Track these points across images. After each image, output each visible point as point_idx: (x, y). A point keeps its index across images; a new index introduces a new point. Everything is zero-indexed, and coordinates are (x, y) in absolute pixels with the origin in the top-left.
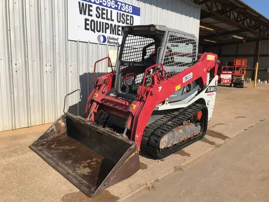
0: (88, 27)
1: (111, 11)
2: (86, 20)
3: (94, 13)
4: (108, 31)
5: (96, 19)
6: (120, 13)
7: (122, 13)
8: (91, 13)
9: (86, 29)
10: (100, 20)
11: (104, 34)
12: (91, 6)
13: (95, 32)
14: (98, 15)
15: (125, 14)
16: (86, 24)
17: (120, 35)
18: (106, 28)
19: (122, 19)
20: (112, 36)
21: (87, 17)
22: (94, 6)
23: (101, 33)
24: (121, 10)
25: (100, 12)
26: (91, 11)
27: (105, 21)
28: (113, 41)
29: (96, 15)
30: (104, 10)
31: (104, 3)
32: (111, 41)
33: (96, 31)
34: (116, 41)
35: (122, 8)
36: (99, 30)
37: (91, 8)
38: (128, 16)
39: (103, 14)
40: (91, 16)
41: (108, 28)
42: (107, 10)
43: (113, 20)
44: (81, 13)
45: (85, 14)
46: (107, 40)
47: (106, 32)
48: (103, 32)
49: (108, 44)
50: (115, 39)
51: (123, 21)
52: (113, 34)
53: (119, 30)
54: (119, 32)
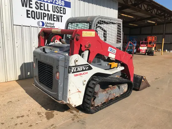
0: (29, 15)
1: (48, 5)
2: (27, 11)
3: (34, 6)
4: (46, 18)
5: (35, 10)
6: (55, 6)
7: (56, 6)
8: (31, 6)
9: (28, 17)
10: (39, 11)
11: (42, 20)
13: (35, 19)
14: (37, 8)
15: (59, 6)
17: (55, 21)
18: (44, 17)
19: (56, 10)
20: (49, 22)
21: (28, 8)
22: (34, 1)
23: (40, 20)
24: (55, 4)
25: (39, 5)
26: (32, 4)
27: (43, 12)
28: (50, 25)
29: (36, 7)
30: (42, 3)
32: (48, 25)
33: (36, 18)
34: (52, 25)
35: (56, 3)
36: (38, 17)
37: (31, 2)
38: (62, 8)
39: (41, 6)
40: (32, 8)
41: (46, 16)
42: (44, 4)
43: (49, 11)
44: (23, 6)
45: (26, 6)
46: (45, 24)
47: (44, 19)
48: (41, 19)
49: (46, 27)
50: (52, 24)
51: (58, 11)
52: (50, 20)
53: (54, 18)
54: (55, 19)
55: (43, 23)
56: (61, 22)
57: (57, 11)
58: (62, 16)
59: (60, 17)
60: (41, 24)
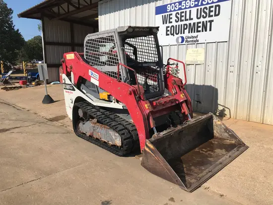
0: (168, 33)
1: (190, 11)
2: (167, 27)
3: (174, 18)
4: (187, 31)
5: (174, 24)
6: (201, 9)
7: (203, 7)
8: (171, 20)
9: (167, 35)
10: (180, 23)
11: (182, 35)
12: (171, 14)
13: (174, 36)
14: (177, 20)
15: (208, 6)
16: (167, 31)
17: (200, 31)
18: (184, 29)
20: (191, 35)
21: (168, 25)
22: (174, 13)
23: (180, 35)
24: (202, 5)
25: (179, 16)
26: (171, 18)
27: (183, 23)
30: (183, 12)
31: (183, 6)
33: (175, 34)
34: (195, 39)
35: (203, 2)
36: (177, 32)
37: (171, 16)
38: (213, 7)
39: (182, 17)
40: (171, 22)
41: (186, 29)
42: (186, 12)
43: (192, 19)
44: (163, 24)
45: (166, 23)
46: (185, 40)
47: (184, 33)
48: (181, 33)
49: (186, 43)
51: (205, 16)
52: (192, 32)
53: (198, 27)
54: (199, 29)
55: (182, 38)
56: (210, 30)
57: (203, 15)
58: (211, 22)
59: (209, 24)
60: (180, 40)
